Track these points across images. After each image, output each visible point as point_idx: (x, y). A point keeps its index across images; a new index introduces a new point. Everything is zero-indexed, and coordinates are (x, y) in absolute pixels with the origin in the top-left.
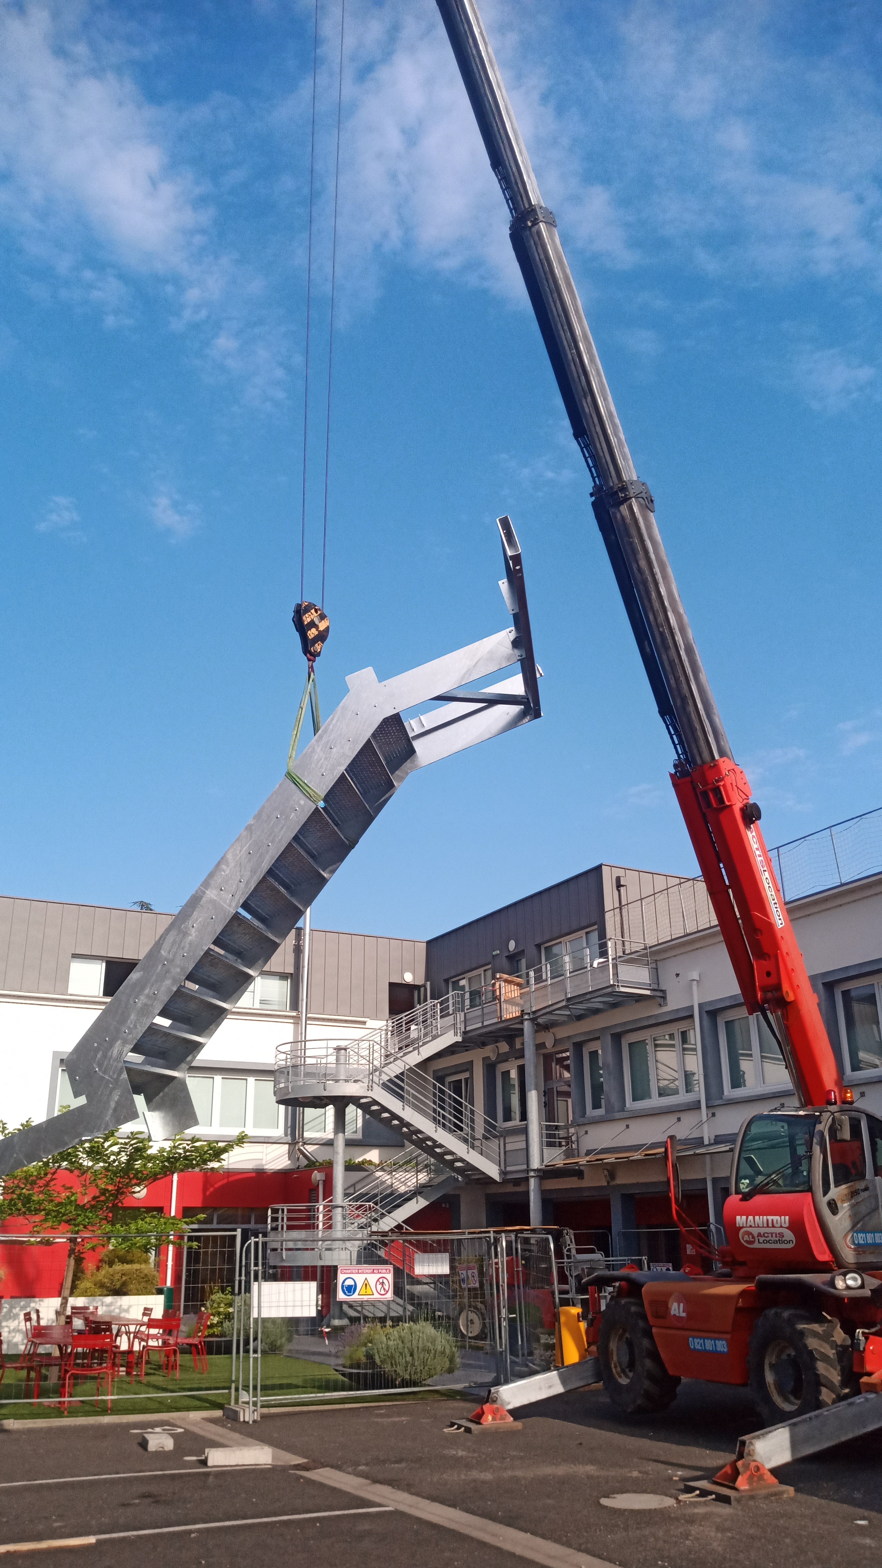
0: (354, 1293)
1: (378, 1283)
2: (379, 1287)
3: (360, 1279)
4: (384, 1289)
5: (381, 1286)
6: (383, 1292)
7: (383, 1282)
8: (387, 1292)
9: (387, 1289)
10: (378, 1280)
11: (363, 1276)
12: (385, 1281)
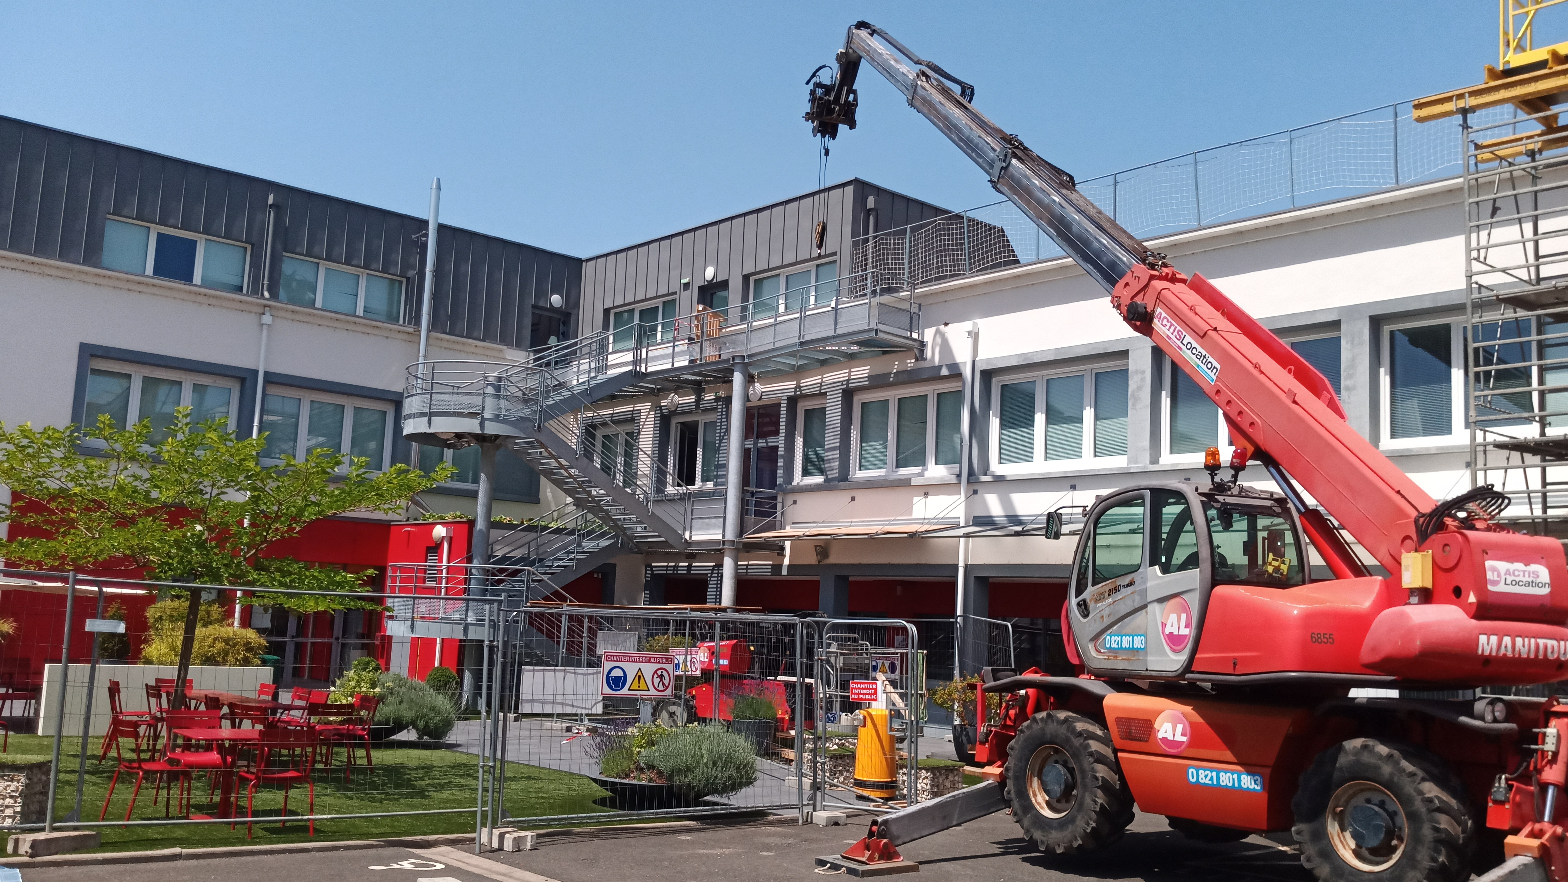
0: (622, 688)
1: (656, 676)
2: (657, 680)
3: (631, 669)
4: (663, 684)
5: (659, 679)
6: (661, 688)
7: (662, 675)
8: (667, 687)
9: (667, 684)
10: (656, 672)
11: (637, 666)
12: (665, 673)
